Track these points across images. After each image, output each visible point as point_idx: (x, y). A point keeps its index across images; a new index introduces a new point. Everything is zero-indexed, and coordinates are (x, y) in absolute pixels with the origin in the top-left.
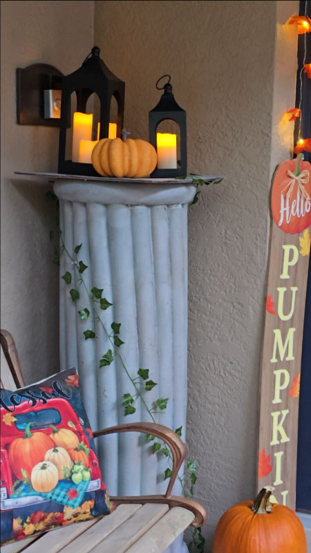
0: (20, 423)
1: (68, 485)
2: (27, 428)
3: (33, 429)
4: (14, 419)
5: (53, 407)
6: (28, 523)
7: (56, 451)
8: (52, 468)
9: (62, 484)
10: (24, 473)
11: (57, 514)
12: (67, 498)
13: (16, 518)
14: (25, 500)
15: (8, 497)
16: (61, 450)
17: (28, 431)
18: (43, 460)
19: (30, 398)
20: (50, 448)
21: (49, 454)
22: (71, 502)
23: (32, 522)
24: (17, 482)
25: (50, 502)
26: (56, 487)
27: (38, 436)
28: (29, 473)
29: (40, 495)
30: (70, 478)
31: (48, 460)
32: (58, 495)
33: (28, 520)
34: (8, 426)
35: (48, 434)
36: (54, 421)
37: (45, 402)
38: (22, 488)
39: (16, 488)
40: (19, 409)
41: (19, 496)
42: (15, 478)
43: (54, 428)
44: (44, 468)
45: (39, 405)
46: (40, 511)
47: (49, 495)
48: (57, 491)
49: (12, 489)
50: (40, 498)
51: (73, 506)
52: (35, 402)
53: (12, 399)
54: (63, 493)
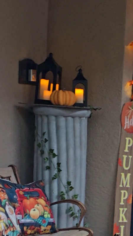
0: (26, 195)
1: (43, 218)
2: (28, 196)
3: (30, 197)
4: (23, 193)
5: (36, 191)
6: (29, 229)
7: (38, 205)
8: (37, 211)
9: (41, 217)
10: (28, 211)
11: (39, 228)
12: (42, 222)
13: (25, 226)
14: (28, 221)
15: (22, 219)
16: (40, 205)
17: (28, 197)
18: (34, 208)
19: (28, 187)
20: (36, 204)
21: (36, 206)
22: (43, 224)
23: (30, 229)
24: (25, 214)
25: (36, 223)
26: (39, 218)
27: (32, 199)
28: (30, 211)
29: (33, 219)
30: (43, 215)
31: (36, 208)
32: (39, 221)
33: (29, 228)
34: (21, 195)
35: (35, 199)
36: (37, 195)
37: (33, 189)
38: (27, 216)
39: (25, 216)
40: (24, 190)
41: (26, 219)
42: (25, 212)
43: (37, 198)
44: (34, 210)
45: (31, 190)
46: (33, 225)
47: (36, 220)
48: (39, 219)
49: (24, 216)
50: (33, 221)
51: (44, 226)
52: (30, 189)
53: (21, 187)
54: (41, 221)
